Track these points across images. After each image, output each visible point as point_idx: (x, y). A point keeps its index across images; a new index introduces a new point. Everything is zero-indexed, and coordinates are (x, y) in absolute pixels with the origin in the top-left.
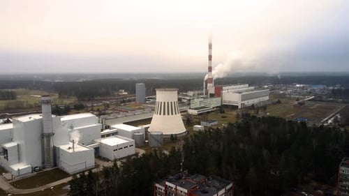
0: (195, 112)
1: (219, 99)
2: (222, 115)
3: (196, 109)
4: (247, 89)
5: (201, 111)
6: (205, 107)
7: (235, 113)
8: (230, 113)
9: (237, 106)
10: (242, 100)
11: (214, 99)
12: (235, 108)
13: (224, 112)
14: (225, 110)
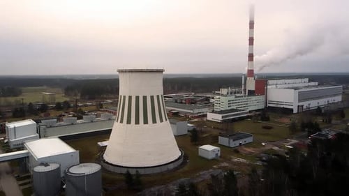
0: (218, 118)
1: (262, 98)
2: (265, 123)
3: (220, 112)
4: (307, 85)
5: (231, 116)
6: (236, 110)
7: (287, 121)
8: (279, 120)
9: (292, 110)
10: (300, 101)
11: (254, 98)
12: (288, 112)
13: (267, 119)
14: (271, 115)
